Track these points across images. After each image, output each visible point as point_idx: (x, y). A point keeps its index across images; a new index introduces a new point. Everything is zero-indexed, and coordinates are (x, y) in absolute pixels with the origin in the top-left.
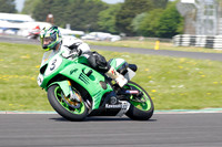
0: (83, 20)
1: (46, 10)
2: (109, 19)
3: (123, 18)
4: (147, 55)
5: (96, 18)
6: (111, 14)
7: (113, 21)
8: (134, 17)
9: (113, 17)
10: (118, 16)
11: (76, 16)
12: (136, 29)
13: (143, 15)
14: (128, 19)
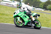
0: (36, 5)
1: (28, 2)
2: (42, 5)
3: (45, 5)
4: (50, 15)
5: (39, 5)
6: (43, 4)
7: (43, 6)
8: (47, 5)
9: (43, 5)
10: (44, 5)
11: (34, 4)
12: (48, 8)
13: (50, 5)
14: (46, 6)
